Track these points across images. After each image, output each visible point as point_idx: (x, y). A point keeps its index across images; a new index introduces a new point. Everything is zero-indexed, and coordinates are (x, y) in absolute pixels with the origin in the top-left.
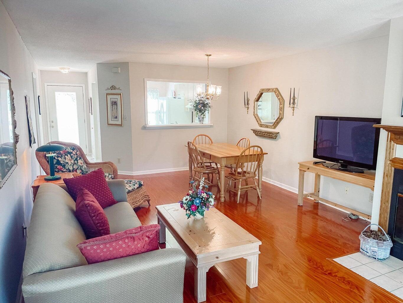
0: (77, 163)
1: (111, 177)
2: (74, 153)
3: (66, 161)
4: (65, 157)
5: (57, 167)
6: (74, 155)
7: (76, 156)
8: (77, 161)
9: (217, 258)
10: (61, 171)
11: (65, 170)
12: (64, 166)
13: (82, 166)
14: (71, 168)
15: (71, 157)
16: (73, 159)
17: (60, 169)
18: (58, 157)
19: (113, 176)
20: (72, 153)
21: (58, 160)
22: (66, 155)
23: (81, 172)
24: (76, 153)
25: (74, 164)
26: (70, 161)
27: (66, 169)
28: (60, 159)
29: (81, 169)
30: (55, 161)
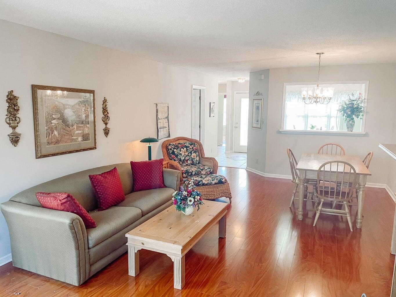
0: (191, 156)
1: (209, 171)
2: (191, 147)
3: (181, 153)
4: (180, 149)
5: (171, 156)
6: (190, 149)
7: (191, 150)
8: (191, 154)
9: (143, 244)
10: (173, 159)
11: (176, 159)
12: (177, 156)
13: (194, 158)
14: (183, 158)
15: (187, 150)
16: (188, 152)
17: (173, 158)
18: (174, 149)
19: (212, 170)
20: (189, 147)
21: (173, 151)
22: (182, 148)
23: (192, 163)
24: (193, 148)
25: (186, 156)
26: (184, 153)
27: (178, 159)
28: (175, 150)
29: (192, 160)
30: (171, 151)
